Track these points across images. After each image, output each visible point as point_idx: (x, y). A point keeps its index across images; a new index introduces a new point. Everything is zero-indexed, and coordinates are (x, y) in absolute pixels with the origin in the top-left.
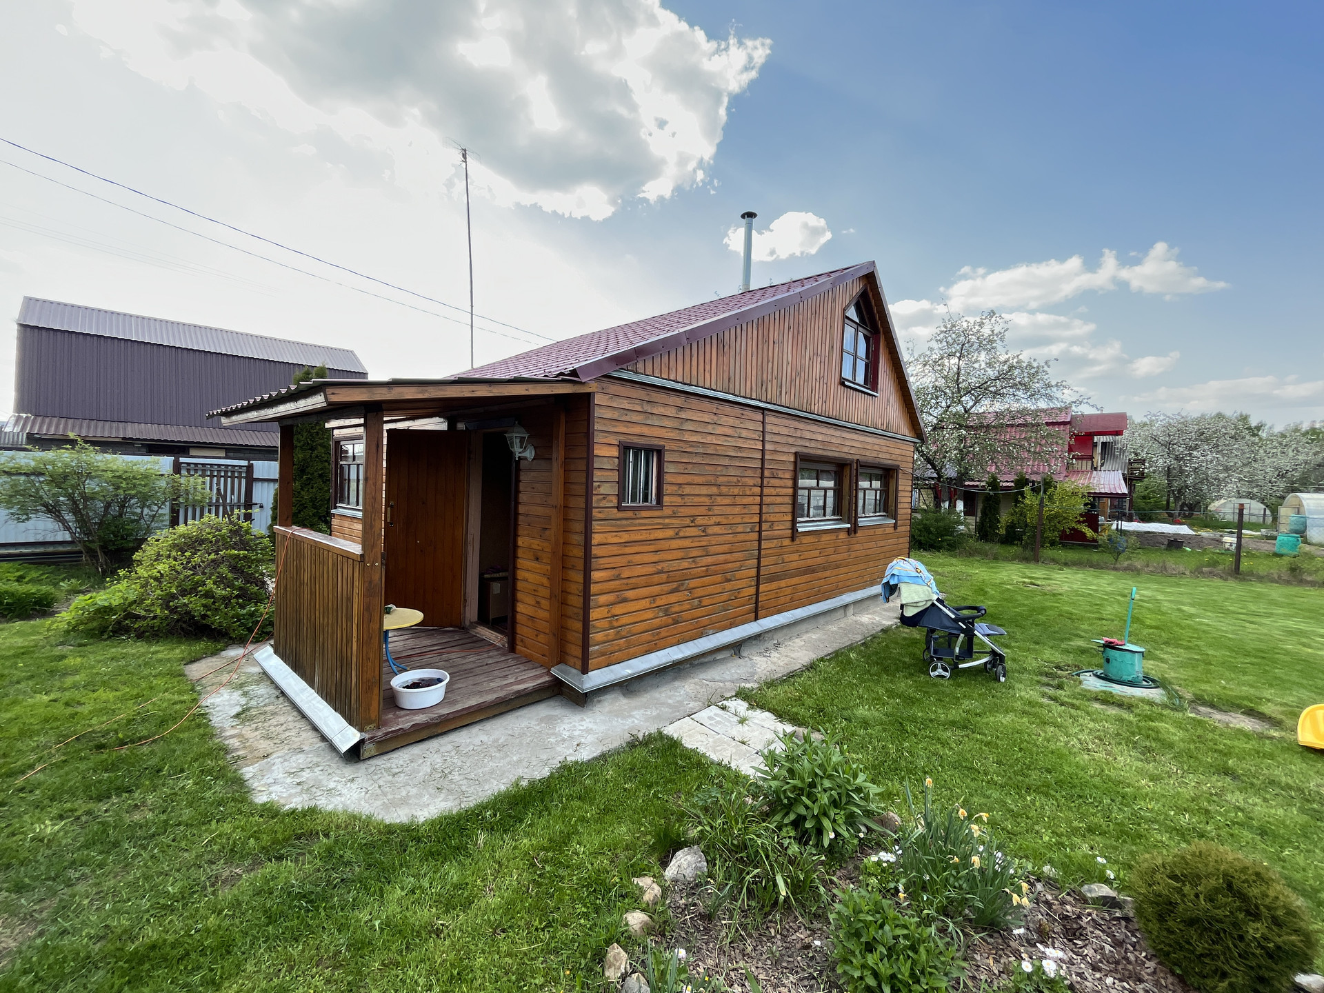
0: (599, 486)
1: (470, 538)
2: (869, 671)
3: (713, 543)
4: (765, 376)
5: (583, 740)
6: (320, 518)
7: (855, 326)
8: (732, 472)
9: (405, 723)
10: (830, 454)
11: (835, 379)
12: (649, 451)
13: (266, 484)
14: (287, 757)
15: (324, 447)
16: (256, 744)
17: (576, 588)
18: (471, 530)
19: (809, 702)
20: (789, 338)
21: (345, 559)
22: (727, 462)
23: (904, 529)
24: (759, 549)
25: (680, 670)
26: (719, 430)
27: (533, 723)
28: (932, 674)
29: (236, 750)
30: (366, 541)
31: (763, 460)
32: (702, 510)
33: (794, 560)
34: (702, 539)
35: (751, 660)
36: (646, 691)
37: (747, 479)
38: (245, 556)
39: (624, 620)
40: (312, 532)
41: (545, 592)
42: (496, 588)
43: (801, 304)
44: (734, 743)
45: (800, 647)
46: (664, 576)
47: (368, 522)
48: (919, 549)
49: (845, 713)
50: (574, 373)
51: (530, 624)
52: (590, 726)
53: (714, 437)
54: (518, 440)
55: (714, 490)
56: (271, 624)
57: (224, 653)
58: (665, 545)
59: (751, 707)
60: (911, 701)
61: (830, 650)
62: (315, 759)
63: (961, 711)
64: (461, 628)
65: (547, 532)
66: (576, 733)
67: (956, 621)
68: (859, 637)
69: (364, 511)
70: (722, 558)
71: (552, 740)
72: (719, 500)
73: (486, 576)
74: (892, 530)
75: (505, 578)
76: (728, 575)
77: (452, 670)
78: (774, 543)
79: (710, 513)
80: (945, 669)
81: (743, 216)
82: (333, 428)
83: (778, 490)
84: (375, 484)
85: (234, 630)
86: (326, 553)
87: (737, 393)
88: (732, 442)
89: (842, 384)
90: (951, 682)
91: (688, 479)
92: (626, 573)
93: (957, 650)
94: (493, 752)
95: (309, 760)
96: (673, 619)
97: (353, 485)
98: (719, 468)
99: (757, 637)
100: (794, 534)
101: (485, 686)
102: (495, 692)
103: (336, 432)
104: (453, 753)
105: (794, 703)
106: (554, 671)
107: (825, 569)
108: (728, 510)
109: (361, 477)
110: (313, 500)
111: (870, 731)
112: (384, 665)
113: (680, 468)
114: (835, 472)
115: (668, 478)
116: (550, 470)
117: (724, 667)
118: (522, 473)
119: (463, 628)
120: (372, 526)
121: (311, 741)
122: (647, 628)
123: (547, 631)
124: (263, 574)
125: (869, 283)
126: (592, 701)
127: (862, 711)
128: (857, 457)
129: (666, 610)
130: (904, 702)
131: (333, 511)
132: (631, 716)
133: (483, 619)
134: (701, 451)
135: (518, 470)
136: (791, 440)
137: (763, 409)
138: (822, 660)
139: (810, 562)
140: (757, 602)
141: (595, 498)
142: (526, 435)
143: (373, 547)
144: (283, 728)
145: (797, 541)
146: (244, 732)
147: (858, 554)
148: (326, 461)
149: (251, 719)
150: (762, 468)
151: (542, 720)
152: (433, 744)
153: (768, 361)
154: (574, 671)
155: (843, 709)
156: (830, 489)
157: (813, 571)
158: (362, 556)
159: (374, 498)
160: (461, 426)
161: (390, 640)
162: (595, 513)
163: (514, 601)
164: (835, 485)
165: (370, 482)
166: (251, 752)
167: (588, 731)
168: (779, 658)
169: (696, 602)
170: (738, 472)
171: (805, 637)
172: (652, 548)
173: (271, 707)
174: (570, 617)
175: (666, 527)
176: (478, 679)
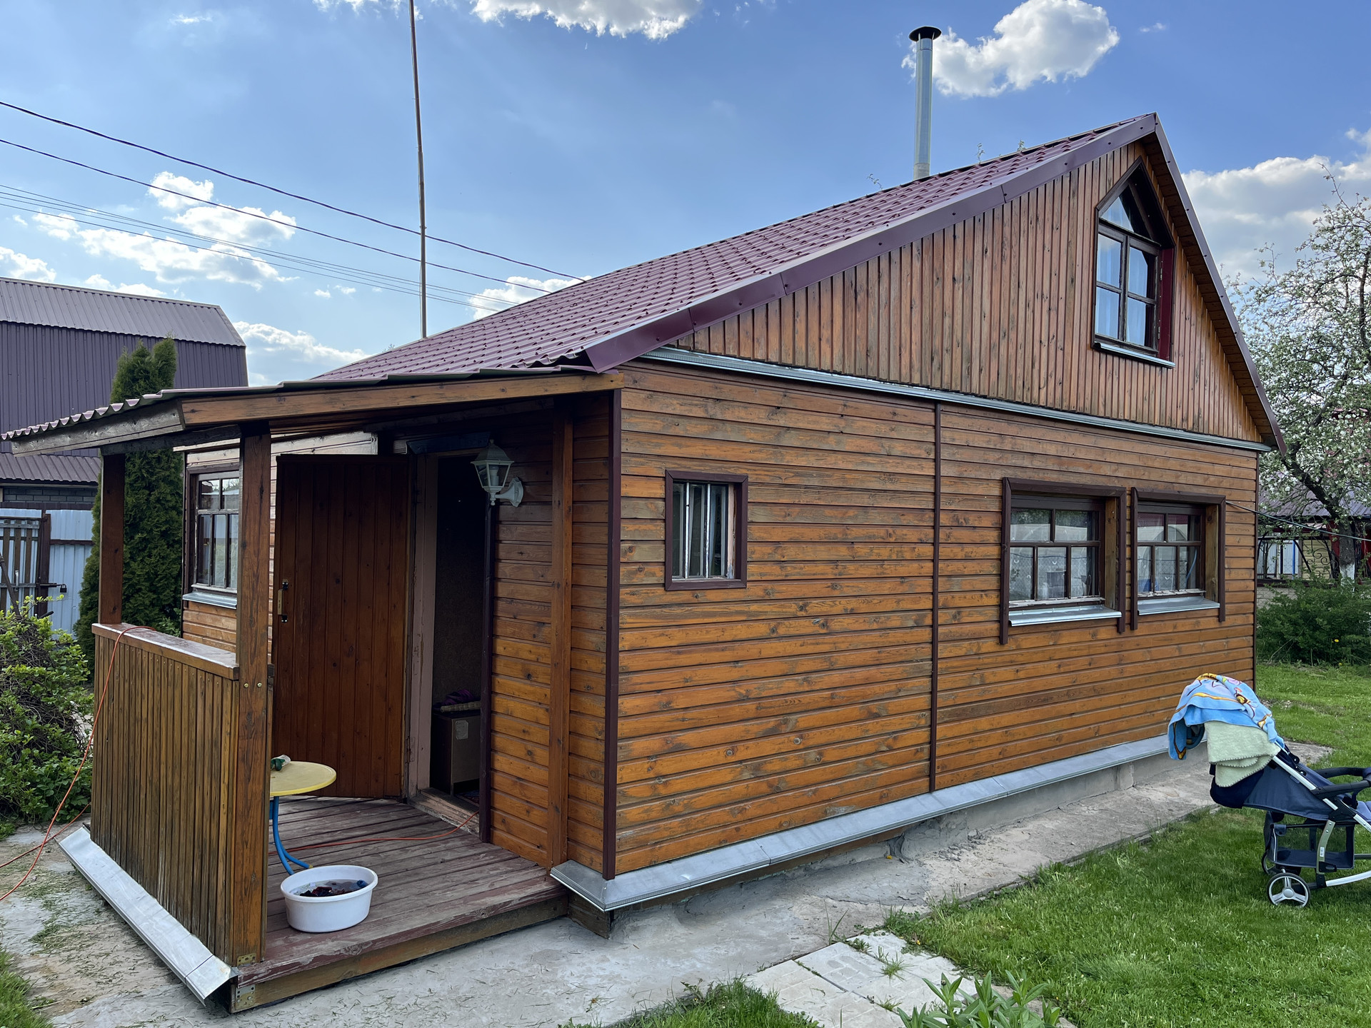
0: (631, 549)
1: (416, 642)
2: (1149, 891)
3: (843, 647)
4: (937, 342)
5: (602, 994)
6: (162, 610)
7: (1121, 236)
8: (876, 518)
9: (304, 954)
10: (1073, 479)
11: (1080, 338)
12: (720, 486)
13: (71, 550)
14: (117, 1004)
15: (171, 483)
16: (69, 983)
17: (592, 726)
18: (418, 628)
19: (1021, 941)
20: (983, 271)
21: (209, 677)
22: (865, 500)
23: (1240, 621)
24: (934, 658)
25: (785, 879)
26: (849, 444)
27: (519, 962)
28: (1273, 898)
29: (41, 990)
30: (243, 646)
31: (936, 494)
32: (820, 588)
33: (1004, 681)
34: (820, 639)
35: (921, 864)
36: (722, 915)
37: (905, 531)
38: (42, 677)
39: (678, 784)
40: (155, 633)
41: (541, 735)
42: (461, 730)
43: (1007, 207)
44: (871, 1008)
45: (1019, 844)
46: (751, 706)
47: (245, 613)
48: (1293, 661)
49: (1088, 964)
50: (583, 358)
51: (516, 791)
52: (617, 970)
53: (840, 456)
54: (495, 472)
55: (843, 552)
56: (85, 793)
57: (12, 840)
58: (752, 650)
59: (911, 947)
60: (1222, 946)
61: (1076, 851)
62: (161, 1010)
63: (1314, 964)
64: (403, 800)
65: (546, 630)
66: (591, 982)
67: (1318, 796)
68: (1139, 829)
69: (240, 596)
70: (860, 674)
71: (550, 991)
72: (851, 569)
73: (445, 708)
74: (1213, 623)
75: (475, 712)
76: (874, 707)
77: (383, 871)
78: (964, 648)
79: (836, 593)
80: (1299, 890)
81: (914, 36)
82: (187, 452)
83: (968, 549)
84: (257, 553)
85: (27, 801)
86: (178, 667)
87: (883, 376)
88: (874, 464)
89: (1097, 348)
90: (1309, 913)
91: (795, 532)
92: (681, 701)
93: (1322, 852)
94: (448, 1007)
95: (152, 1010)
96: (770, 786)
97: (221, 550)
98: (851, 512)
99: (933, 822)
100: (1004, 630)
101: (439, 898)
102: (454, 907)
103: (191, 458)
104: (381, 1009)
105: (992, 943)
106: (558, 874)
107: (1070, 697)
108: (870, 587)
109: (235, 534)
110: (150, 578)
111: (1130, 996)
112: (271, 860)
113: (777, 514)
114: (1090, 514)
115: (754, 533)
116: (548, 523)
117: (869, 877)
118: (502, 528)
119: (405, 801)
120: (252, 622)
121: (153, 981)
122: (721, 799)
123: (546, 804)
124: (70, 708)
125: (1147, 154)
126: (622, 928)
127: (1123, 962)
128: (1133, 484)
129: (756, 767)
130: (1209, 947)
131: (186, 597)
132: (689, 956)
133: (440, 784)
134: (815, 482)
135: (496, 522)
136: (992, 457)
137: (936, 402)
138: (1058, 867)
139: (1038, 684)
140: (932, 758)
141: (623, 569)
142: (509, 463)
143: (254, 655)
144: (109, 960)
145: (1011, 644)
146: (50, 963)
147: (1140, 668)
148: (174, 508)
149: (60, 944)
150: (936, 510)
151: (533, 958)
152: (349, 993)
153: (943, 315)
154: (591, 874)
155: (1086, 956)
156: (1078, 545)
157: (1046, 701)
158: (236, 670)
159: (257, 576)
160: (401, 447)
161: (280, 819)
162: (625, 595)
163: (490, 750)
164: (1090, 537)
165: (250, 549)
166: (63, 994)
167: (613, 979)
168: (975, 864)
169: (813, 755)
170: (889, 519)
171: (1031, 826)
172: (728, 655)
173: (91, 928)
174: (583, 778)
175: (753, 618)
176: (426, 886)
